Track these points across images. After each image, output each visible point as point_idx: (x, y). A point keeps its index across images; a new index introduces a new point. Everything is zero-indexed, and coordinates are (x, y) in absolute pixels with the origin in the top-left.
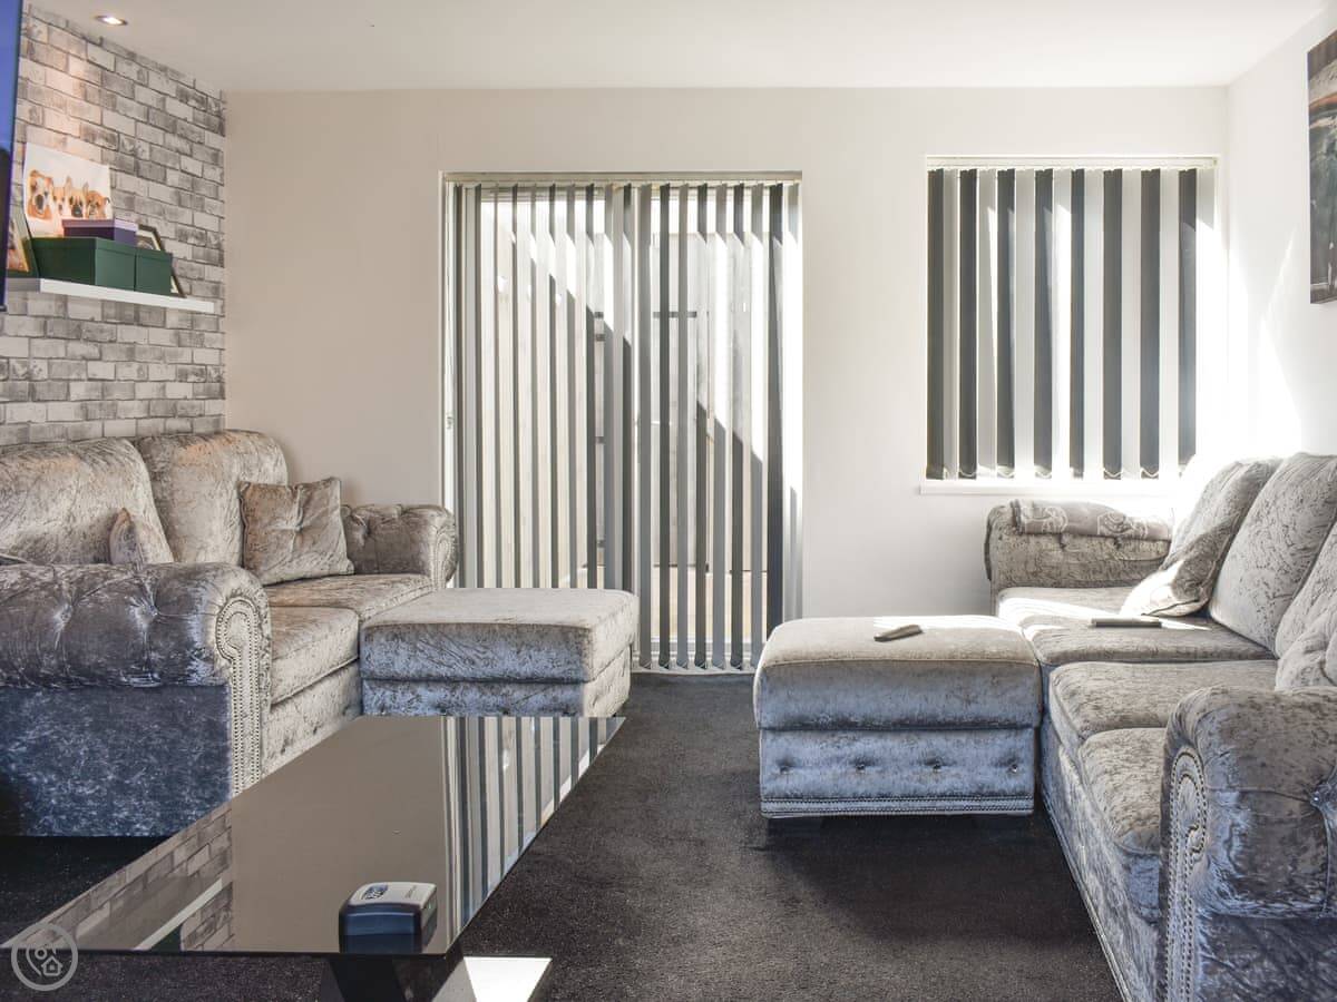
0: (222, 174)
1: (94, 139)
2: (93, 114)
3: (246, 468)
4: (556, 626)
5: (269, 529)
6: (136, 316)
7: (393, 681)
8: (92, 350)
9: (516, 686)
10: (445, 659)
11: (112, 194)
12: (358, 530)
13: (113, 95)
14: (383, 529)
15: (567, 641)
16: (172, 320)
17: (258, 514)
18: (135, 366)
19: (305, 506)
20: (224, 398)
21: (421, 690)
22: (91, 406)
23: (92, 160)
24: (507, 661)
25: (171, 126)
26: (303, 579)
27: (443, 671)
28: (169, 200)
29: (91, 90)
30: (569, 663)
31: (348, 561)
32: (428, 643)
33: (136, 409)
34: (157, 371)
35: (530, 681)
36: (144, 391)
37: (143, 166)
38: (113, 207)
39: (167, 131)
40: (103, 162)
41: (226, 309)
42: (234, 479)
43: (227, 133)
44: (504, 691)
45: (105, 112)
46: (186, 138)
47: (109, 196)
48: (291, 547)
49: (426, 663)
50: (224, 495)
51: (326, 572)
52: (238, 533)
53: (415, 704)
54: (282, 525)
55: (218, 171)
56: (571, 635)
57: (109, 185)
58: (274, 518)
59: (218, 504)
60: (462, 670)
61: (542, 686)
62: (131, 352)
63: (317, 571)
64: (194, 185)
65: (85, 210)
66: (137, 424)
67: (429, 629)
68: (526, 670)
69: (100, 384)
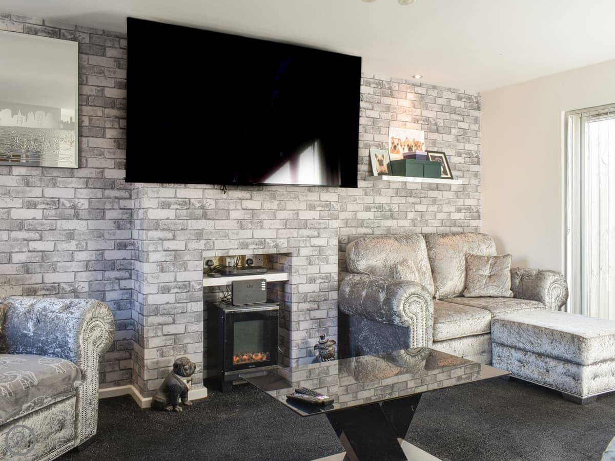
0: (479, 127)
1: (418, 122)
2: (418, 112)
3: (471, 248)
4: (569, 333)
5: (475, 273)
6: (437, 188)
7: (502, 345)
8: (417, 200)
9: (551, 360)
10: (522, 339)
11: (425, 141)
12: (517, 278)
13: (426, 104)
14: (526, 279)
15: (573, 342)
16: (453, 188)
17: (472, 267)
18: (436, 206)
19: (492, 266)
20: (480, 219)
21: (513, 351)
22: (416, 221)
23: (417, 130)
24: (546, 346)
25: (454, 111)
26: (490, 297)
27: (521, 345)
28: (452, 141)
29: (416, 103)
30: (574, 353)
31: (511, 292)
32: (515, 331)
33: (436, 223)
34: (446, 208)
35: (557, 358)
36: (440, 216)
37: (440, 129)
38: (425, 146)
39: (451, 113)
40: (422, 129)
41: (481, 182)
42: (464, 252)
43: (481, 109)
44: (546, 360)
45: (423, 111)
46: (461, 115)
47: (424, 142)
48: (484, 282)
49: (514, 340)
50: (458, 258)
51: (500, 295)
52: (464, 275)
53: (510, 358)
54: (481, 272)
55: (477, 125)
56: (576, 340)
57: (424, 137)
58: (478, 270)
59: (454, 261)
60: (528, 347)
61: (563, 362)
62: (434, 201)
63: (496, 294)
64: (465, 133)
65: (414, 149)
66: (437, 229)
67: (516, 324)
68: (555, 352)
69: (420, 213)
